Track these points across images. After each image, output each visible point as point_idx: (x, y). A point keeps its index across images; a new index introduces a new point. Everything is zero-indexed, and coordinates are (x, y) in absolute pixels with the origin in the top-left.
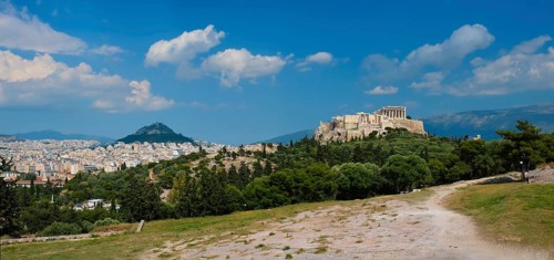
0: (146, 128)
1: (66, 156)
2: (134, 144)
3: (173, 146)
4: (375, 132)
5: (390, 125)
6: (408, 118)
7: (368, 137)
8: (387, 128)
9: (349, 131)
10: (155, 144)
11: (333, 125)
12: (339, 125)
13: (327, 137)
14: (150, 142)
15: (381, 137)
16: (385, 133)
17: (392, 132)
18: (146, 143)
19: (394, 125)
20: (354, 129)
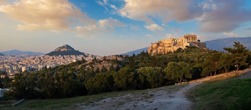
0: (60, 47)
1: (21, 63)
2: (54, 56)
3: (74, 57)
4: (180, 49)
5: (188, 45)
6: (199, 41)
7: (176, 52)
8: (186, 46)
9: (166, 48)
10: (65, 56)
11: (158, 44)
12: (161, 44)
13: (154, 51)
14: (62, 55)
15: (183, 51)
16: (185, 49)
17: (189, 48)
18: (60, 56)
19: (190, 44)
20: (169, 47)
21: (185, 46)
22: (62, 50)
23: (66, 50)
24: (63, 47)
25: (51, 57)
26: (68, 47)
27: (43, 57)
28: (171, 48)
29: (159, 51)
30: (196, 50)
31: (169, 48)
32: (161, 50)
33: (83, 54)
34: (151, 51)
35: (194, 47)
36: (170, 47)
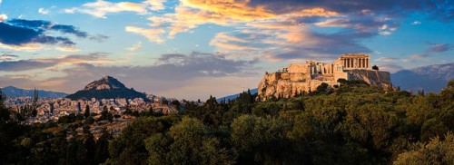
0: (96, 82)
2: (80, 101)
3: (122, 101)
4: (325, 86)
5: (345, 76)
6: (375, 68)
7: (314, 92)
8: (340, 80)
9: (294, 84)
10: (104, 101)
11: (278, 75)
12: (283, 75)
13: (269, 91)
14: (99, 98)
15: (332, 91)
16: (336, 86)
17: (346, 85)
18: (94, 99)
19: (350, 75)
20: (300, 81)
21: (336, 79)
22: (99, 88)
23: (108, 87)
24: (102, 81)
25: (74, 103)
26: (112, 81)
27: (59, 102)
28: (306, 84)
29: (279, 90)
30: (362, 89)
31: (301, 84)
32: (283, 88)
33: (143, 96)
34: (264, 90)
35: (359, 83)
36: (304, 81)
